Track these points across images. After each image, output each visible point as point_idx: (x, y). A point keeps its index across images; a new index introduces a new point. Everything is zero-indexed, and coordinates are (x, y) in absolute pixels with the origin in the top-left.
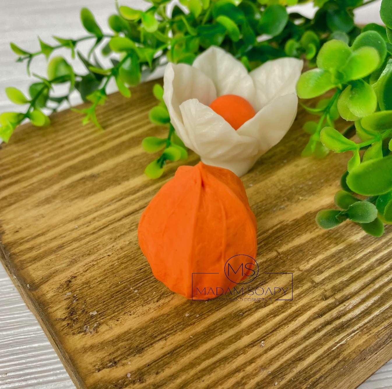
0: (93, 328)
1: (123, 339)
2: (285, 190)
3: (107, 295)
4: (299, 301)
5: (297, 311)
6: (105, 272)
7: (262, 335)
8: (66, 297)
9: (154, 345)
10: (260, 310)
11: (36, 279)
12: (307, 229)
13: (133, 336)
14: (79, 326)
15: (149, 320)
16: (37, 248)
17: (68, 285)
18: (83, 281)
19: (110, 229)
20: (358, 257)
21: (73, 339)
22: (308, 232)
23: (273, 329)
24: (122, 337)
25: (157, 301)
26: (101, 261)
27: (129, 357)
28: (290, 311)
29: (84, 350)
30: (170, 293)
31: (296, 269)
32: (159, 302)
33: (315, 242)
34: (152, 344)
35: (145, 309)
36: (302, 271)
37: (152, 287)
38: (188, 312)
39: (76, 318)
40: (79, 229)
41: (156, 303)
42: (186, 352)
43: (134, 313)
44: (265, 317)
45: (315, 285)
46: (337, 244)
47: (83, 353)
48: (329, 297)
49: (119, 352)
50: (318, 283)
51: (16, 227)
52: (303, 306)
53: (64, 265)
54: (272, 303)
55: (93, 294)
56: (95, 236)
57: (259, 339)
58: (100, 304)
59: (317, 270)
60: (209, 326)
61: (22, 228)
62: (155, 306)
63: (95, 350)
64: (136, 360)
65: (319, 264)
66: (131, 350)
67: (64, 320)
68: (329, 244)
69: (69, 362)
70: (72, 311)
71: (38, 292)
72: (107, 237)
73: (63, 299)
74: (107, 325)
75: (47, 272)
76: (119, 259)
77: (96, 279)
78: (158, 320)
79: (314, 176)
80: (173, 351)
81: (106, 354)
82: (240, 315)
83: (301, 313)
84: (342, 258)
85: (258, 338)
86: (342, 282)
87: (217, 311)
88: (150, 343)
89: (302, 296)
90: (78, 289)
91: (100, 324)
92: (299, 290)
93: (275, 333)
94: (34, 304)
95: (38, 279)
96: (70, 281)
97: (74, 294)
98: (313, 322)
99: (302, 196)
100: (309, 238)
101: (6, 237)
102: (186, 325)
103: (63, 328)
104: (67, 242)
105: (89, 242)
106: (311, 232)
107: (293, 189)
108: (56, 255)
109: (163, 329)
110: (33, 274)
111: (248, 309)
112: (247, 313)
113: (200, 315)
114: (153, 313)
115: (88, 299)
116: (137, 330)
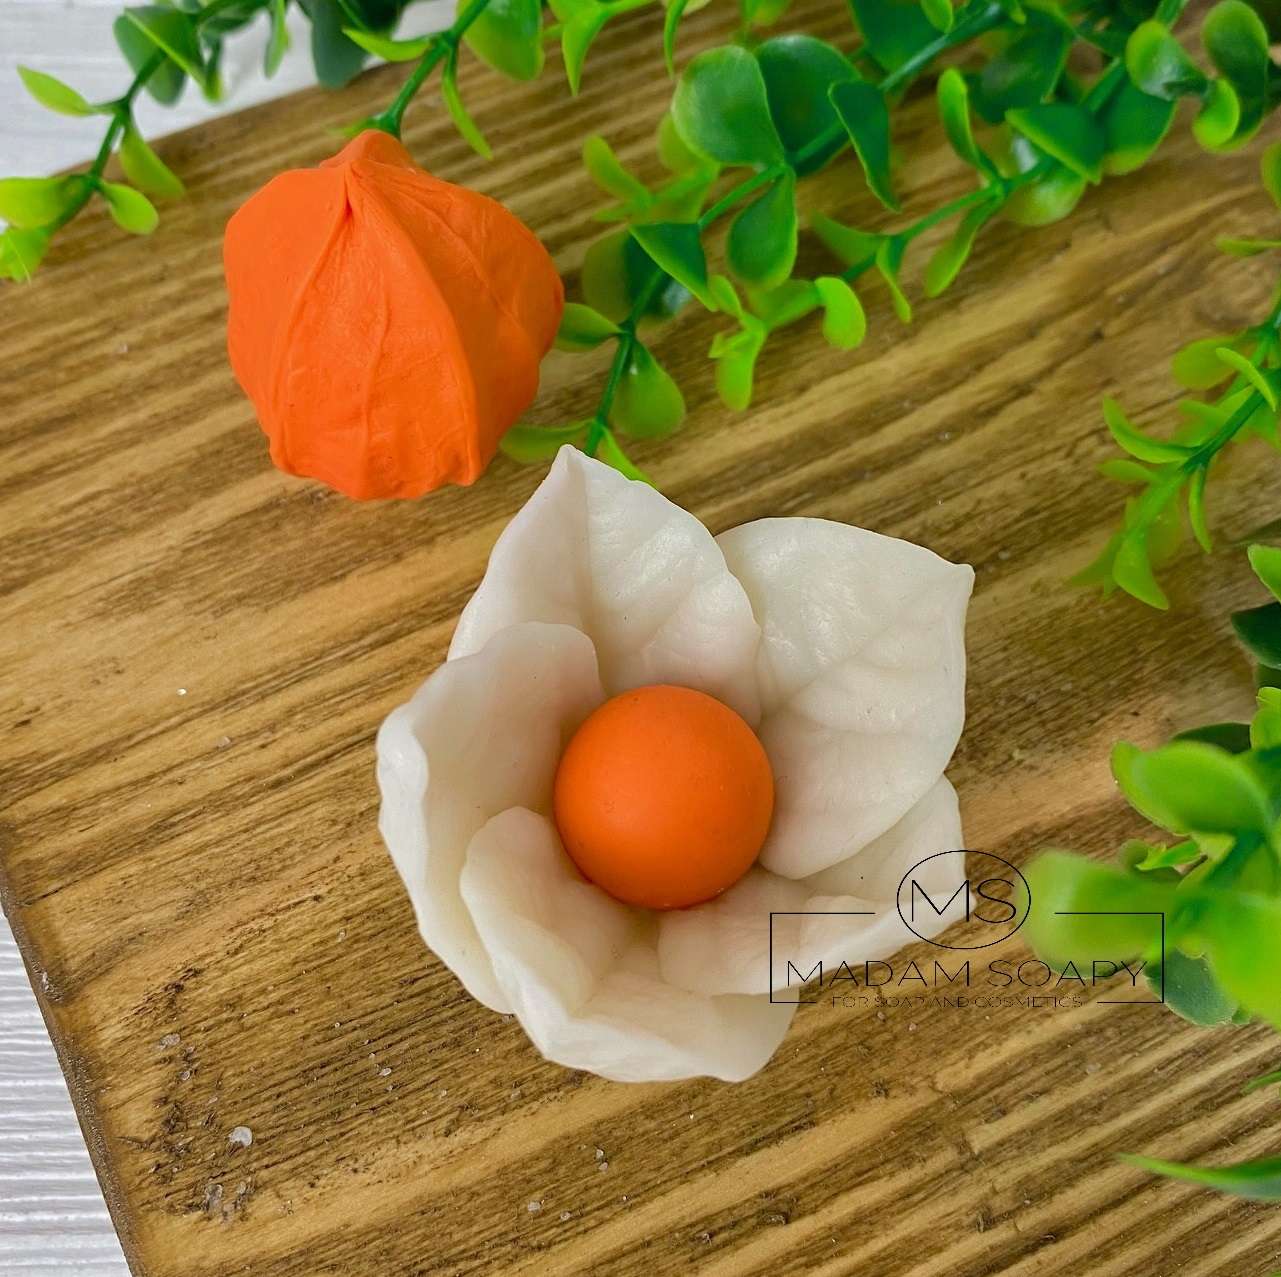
0: (233, 1198)
1: (321, 1261)
3: (292, 1067)
4: (901, 1221)
5: (884, 1258)
6: (297, 968)
8: (160, 1053)
10: (769, 1232)
11: (73, 957)
14: (191, 1180)
17: (171, 1003)
18: (222, 991)
19: (336, 776)
20: (1140, 1065)
25: (448, 1133)
26: (289, 918)
30: (494, 1108)
31: (924, 1084)
32: (452, 1136)
35: (403, 1157)
36: (941, 1092)
37: (441, 1064)
38: (538, 1195)
39: (186, 1147)
40: (232, 753)
41: (439, 1140)
43: (367, 1166)
45: (972, 1161)
50: (976, 1158)
52: (908, 1240)
53: (166, 913)
54: (814, 1211)
55: (249, 1056)
56: (281, 797)
58: (265, 1100)
61: (44, 709)
67: (143, 1145)
70: (174, 1118)
71: (76, 1011)
72: (321, 811)
73: (152, 1059)
74: (279, 1196)
75: (108, 933)
76: (348, 919)
77: (263, 991)
78: (440, 1208)
84: (1084, 1062)
86: (1056, 1167)
87: (631, 1208)
90: (202, 1026)
91: (257, 1188)
95: (77, 959)
96: (179, 988)
97: (189, 1042)
99: (1024, 747)
102: (522, 1247)
103: (142, 1177)
104: (185, 809)
105: (259, 823)
107: (1002, 704)
108: (144, 860)
109: (449, 1247)
110: (63, 934)
111: (731, 1219)
112: (724, 1236)
113: (575, 1214)
114: (425, 1180)
115: (230, 1072)
116: (367, 1233)
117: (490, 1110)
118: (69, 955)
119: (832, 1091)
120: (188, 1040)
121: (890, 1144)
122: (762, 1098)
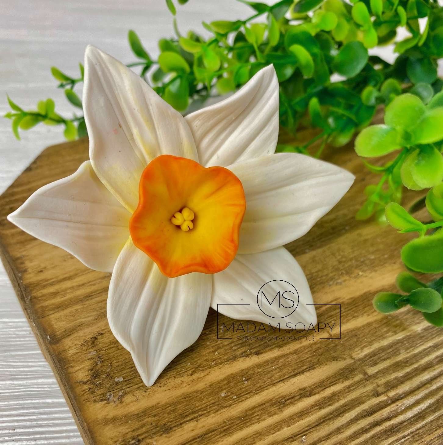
0: (117, 397)
1: (150, 414)
2: (344, 262)
4: (348, 395)
5: (345, 406)
7: (304, 428)
8: (89, 356)
9: (183, 425)
10: (304, 399)
11: (58, 331)
12: (365, 311)
13: (161, 412)
14: (102, 392)
15: (181, 396)
16: (62, 294)
17: (93, 342)
18: (111, 339)
20: (416, 351)
21: (94, 407)
22: (365, 314)
23: (316, 424)
24: (150, 411)
25: (192, 375)
27: (155, 436)
28: (337, 405)
29: (106, 421)
30: (207, 367)
31: (348, 357)
32: (193, 375)
33: (372, 327)
34: (181, 424)
35: (177, 382)
36: (354, 359)
37: (187, 357)
38: (224, 391)
39: (100, 383)
41: (189, 376)
42: (219, 438)
43: (164, 385)
44: (310, 408)
45: (368, 378)
46: (395, 333)
47: (104, 425)
48: (382, 393)
49: (144, 429)
50: (370, 376)
51: (40, 266)
52: (352, 400)
53: (90, 318)
54: (319, 393)
55: (121, 357)
57: (300, 433)
58: (127, 369)
59: (371, 361)
60: (246, 411)
61: (48, 267)
62: (189, 380)
63: (117, 424)
64: (162, 441)
65: (374, 354)
66: (157, 427)
67: (85, 383)
68: (387, 332)
69: (87, 433)
70: (95, 374)
71: (59, 346)
73: (87, 358)
74: (134, 395)
75: (71, 324)
78: (191, 397)
79: (377, 250)
80: (205, 435)
81: (129, 430)
82: (281, 402)
83: (349, 409)
84: (399, 350)
85: (300, 431)
86: (396, 378)
87: (257, 394)
88: (179, 423)
89: (352, 388)
90: (104, 349)
91: (126, 393)
92: (349, 381)
93: (318, 428)
94: (54, 360)
95: (60, 332)
96: (96, 338)
97: (99, 354)
98: (362, 420)
99: (362, 272)
100: (365, 322)
101: (28, 276)
102: (221, 407)
103: (84, 392)
104: (95, 292)
106: (368, 315)
107: (354, 262)
108: (83, 305)
109: (195, 408)
110: (55, 325)
111: (291, 397)
112: (289, 401)
113: (238, 396)
114: (185, 388)
115: (114, 362)
116: (166, 405)
117: (206, 368)
118: (57, 331)
119: (318, 360)
120: (99, 353)
121: (340, 374)
122: (296, 362)
